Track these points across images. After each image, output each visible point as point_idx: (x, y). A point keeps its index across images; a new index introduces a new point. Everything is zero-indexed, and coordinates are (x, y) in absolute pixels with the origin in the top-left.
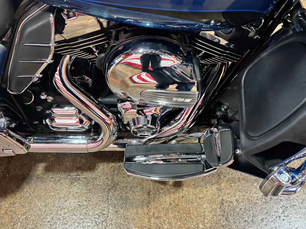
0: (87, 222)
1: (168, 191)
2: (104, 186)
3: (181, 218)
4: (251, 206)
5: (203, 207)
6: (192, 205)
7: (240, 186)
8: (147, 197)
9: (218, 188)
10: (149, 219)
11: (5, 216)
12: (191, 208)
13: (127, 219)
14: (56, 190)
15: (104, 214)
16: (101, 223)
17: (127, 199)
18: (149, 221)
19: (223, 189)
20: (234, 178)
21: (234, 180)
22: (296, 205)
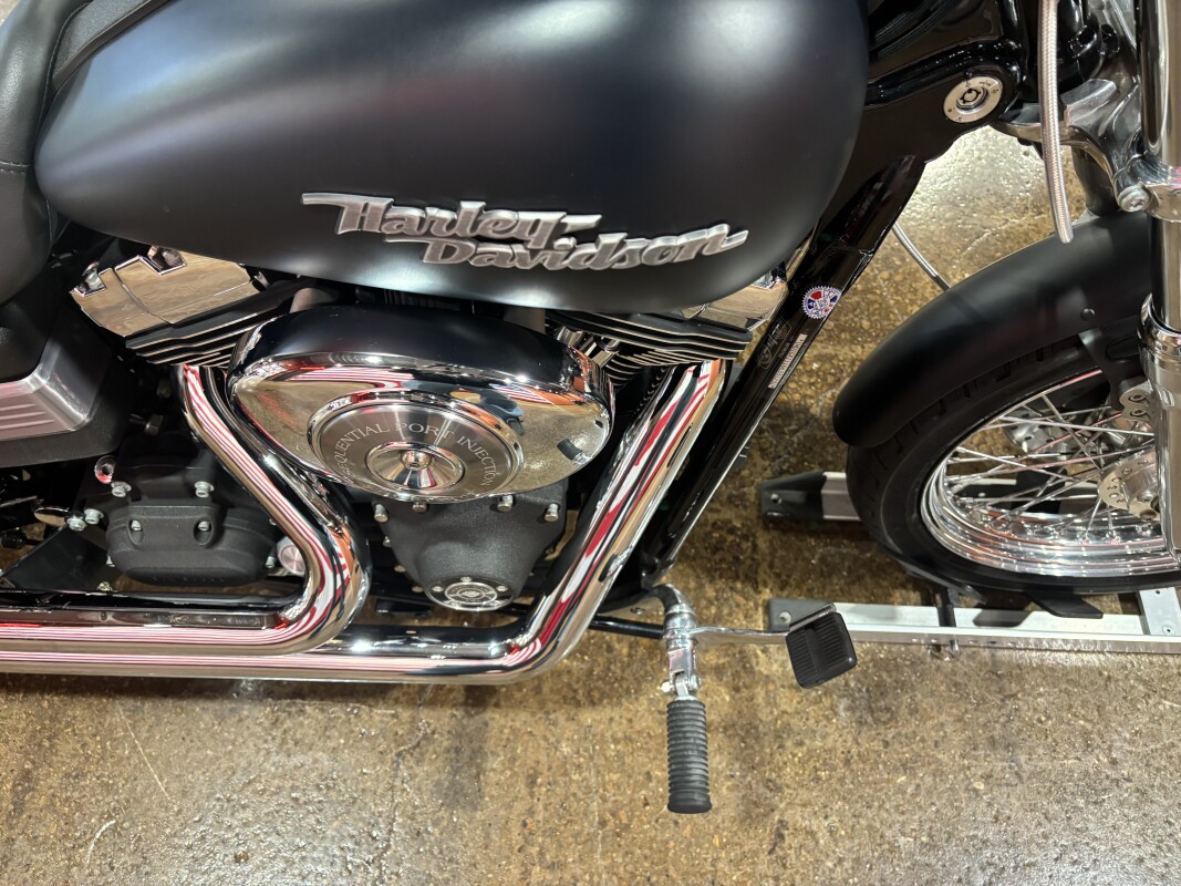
0: (316, 861)
1: (600, 778)
2: (382, 740)
3: (633, 876)
4: (876, 854)
5: (711, 844)
6: (676, 832)
7: (847, 781)
8: (524, 791)
9: (770, 781)
10: (524, 869)
11: (46, 816)
12: (672, 844)
13: (451, 861)
14: (223, 742)
15: (374, 838)
16: (362, 869)
17: (456, 793)
18: (526, 874)
19: (788, 786)
20: (831, 750)
21: (830, 758)
22: (1034, 866)
